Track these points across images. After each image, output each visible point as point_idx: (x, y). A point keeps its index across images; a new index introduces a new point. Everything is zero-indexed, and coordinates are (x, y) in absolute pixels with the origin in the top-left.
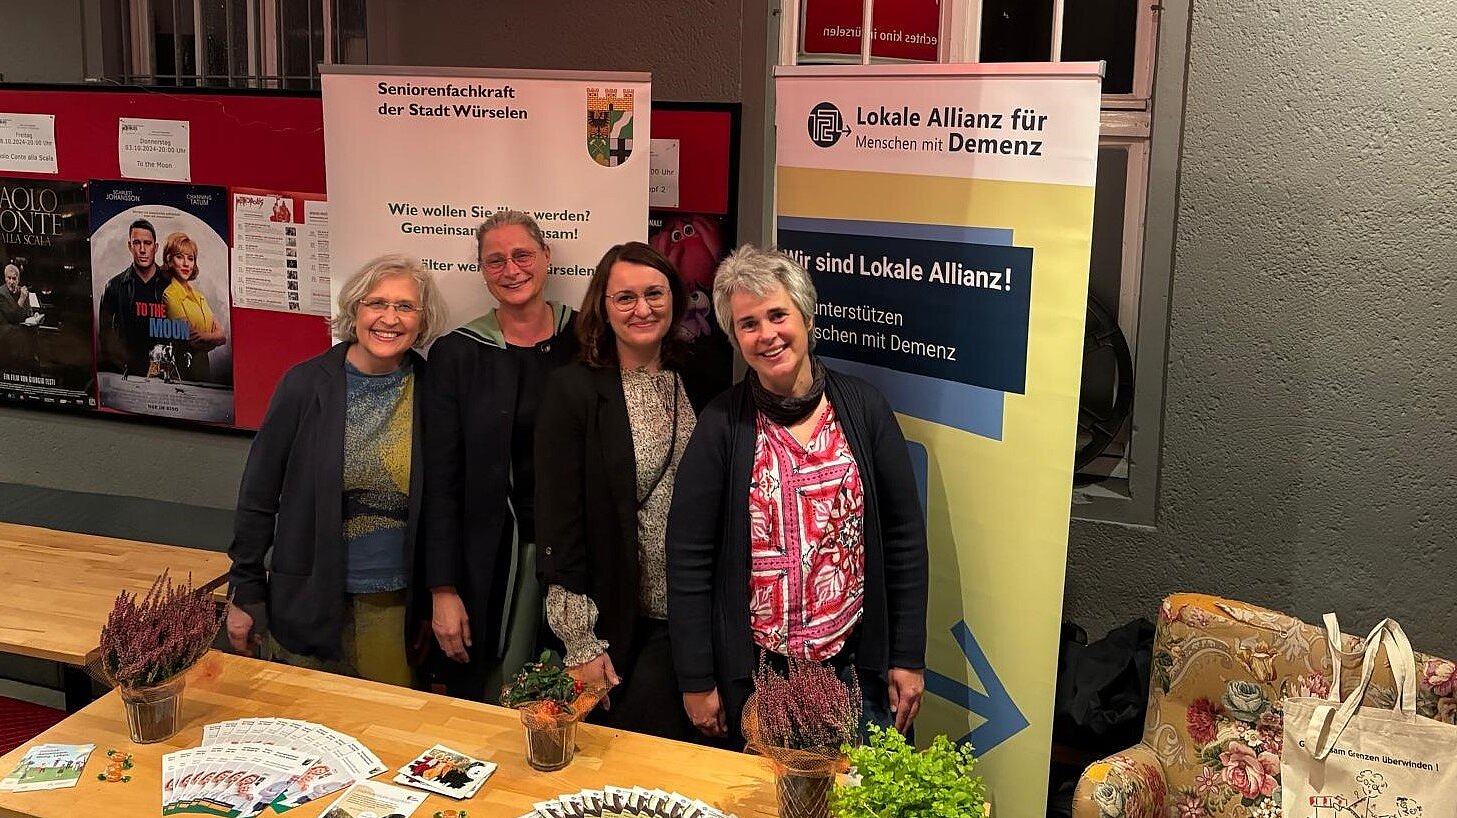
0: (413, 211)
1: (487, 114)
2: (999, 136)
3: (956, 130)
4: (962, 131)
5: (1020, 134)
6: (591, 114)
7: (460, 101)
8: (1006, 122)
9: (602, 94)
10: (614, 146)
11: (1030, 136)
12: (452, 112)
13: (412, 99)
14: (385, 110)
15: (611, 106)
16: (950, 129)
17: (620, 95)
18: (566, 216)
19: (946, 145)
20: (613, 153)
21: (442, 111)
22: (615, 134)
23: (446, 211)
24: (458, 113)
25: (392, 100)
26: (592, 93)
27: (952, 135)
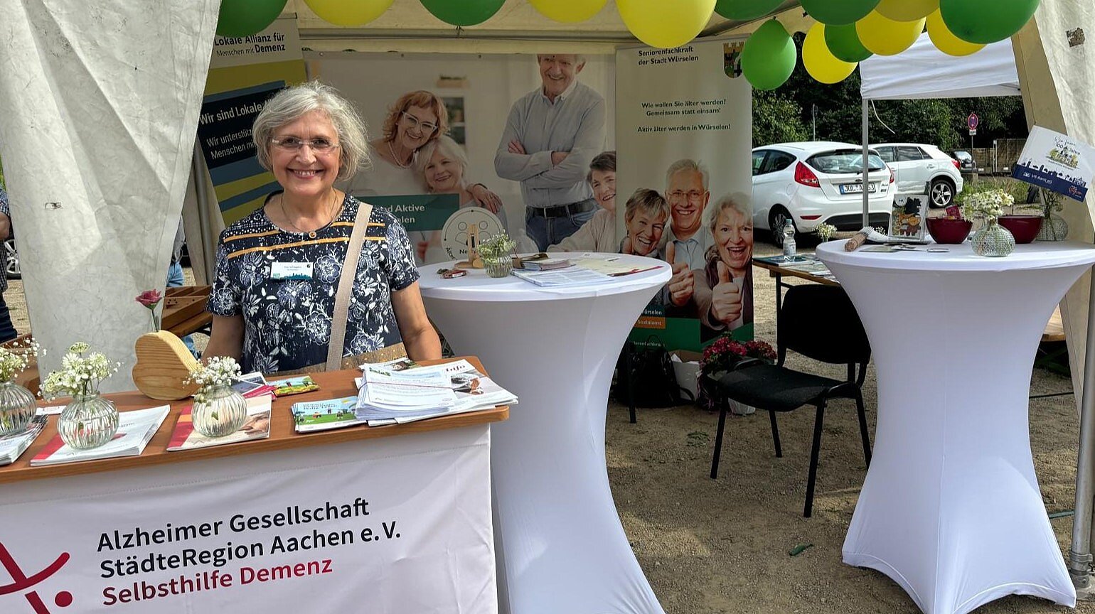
0: (651, 106)
1: (682, 60)
2: (271, 44)
3: (256, 43)
4: (258, 43)
5: (277, 43)
6: (725, 55)
7: (671, 55)
8: (272, 38)
9: (730, 46)
10: (736, 68)
11: (281, 43)
12: (667, 60)
13: (652, 57)
14: (641, 63)
15: (734, 50)
16: (254, 44)
17: (738, 45)
18: (715, 102)
19: (255, 51)
20: (735, 71)
21: (664, 60)
22: (736, 63)
23: (665, 105)
24: (670, 61)
25: (644, 58)
26: (726, 45)
27: (256, 46)
